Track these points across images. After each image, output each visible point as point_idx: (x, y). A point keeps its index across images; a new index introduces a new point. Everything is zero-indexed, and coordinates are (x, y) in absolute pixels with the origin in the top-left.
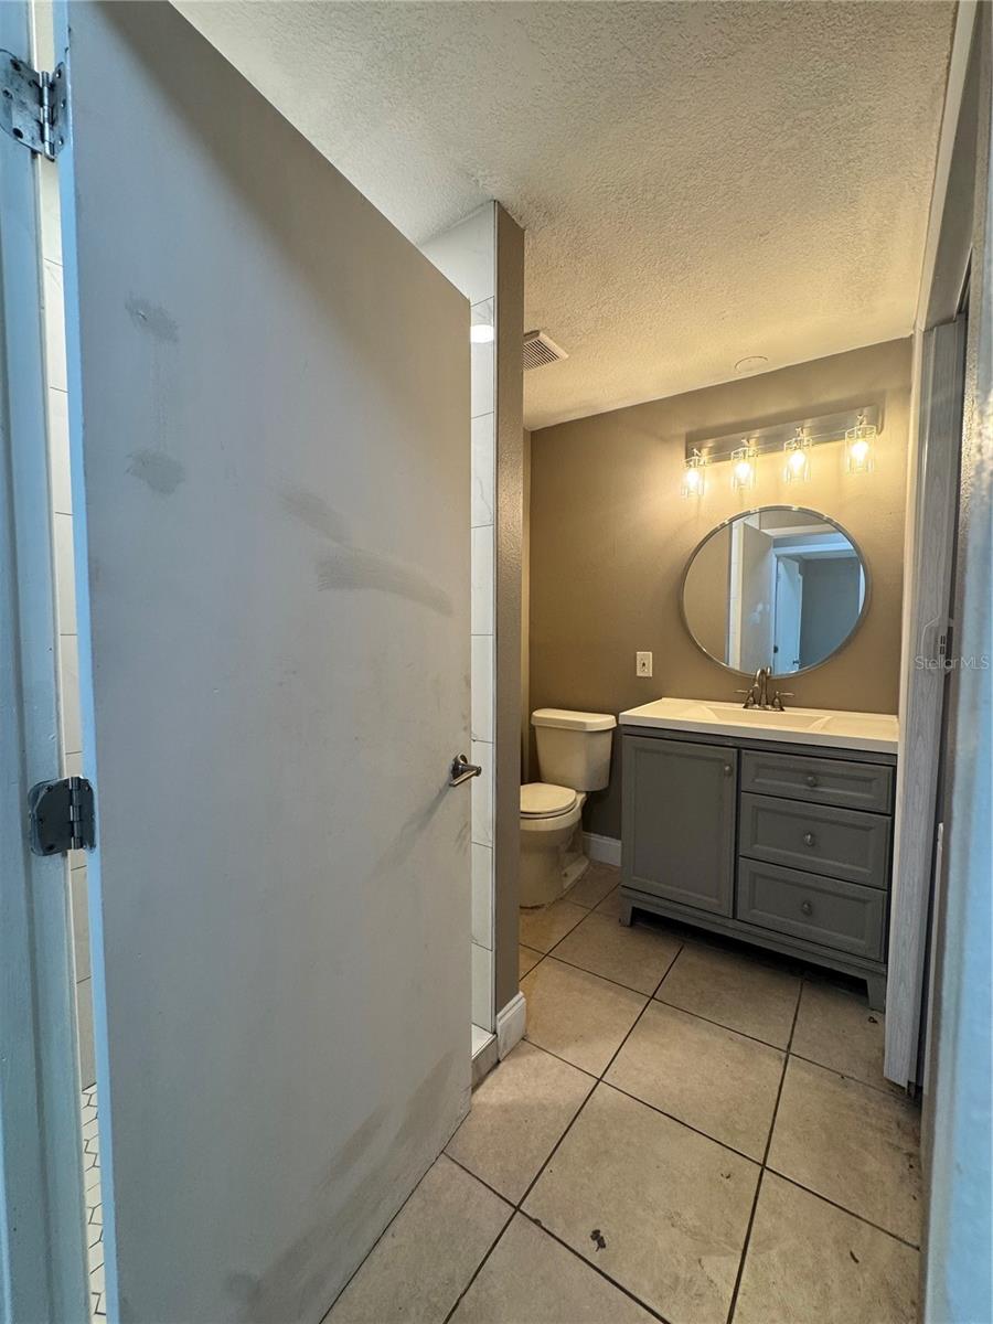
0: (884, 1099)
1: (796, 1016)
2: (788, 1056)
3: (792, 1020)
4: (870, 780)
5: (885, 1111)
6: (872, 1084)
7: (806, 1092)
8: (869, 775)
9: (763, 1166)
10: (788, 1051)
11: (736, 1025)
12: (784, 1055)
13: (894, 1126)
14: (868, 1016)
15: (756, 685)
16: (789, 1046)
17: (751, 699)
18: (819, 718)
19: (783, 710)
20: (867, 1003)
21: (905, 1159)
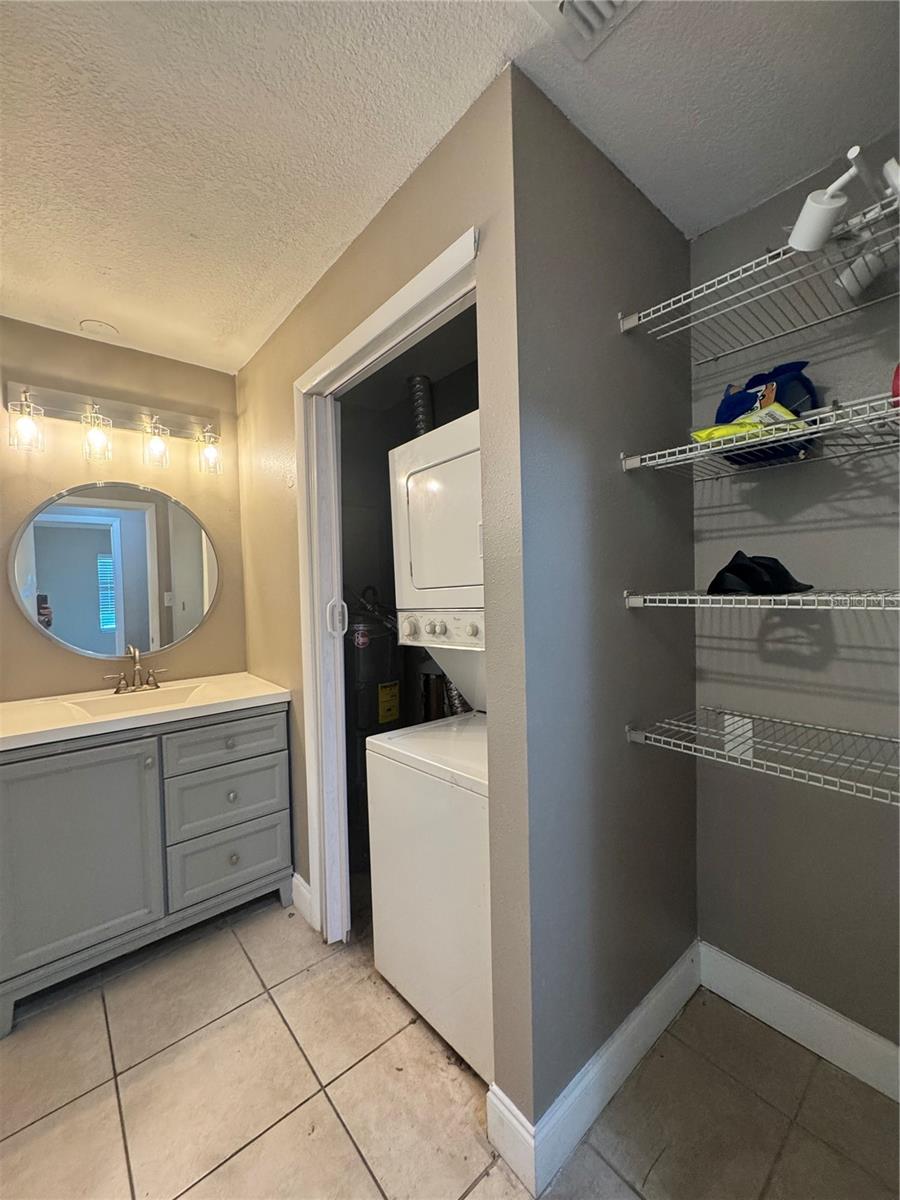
0: (335, 959)
1: (248, 958)
2: (269, 994)
3: (249, 964)
4: (271, 727)
5: (341, 965)
6: (324, 956)
7: (299, 1003)
8: (270, 724)
9: (323, 1088)
10: (267, 991)
11: (216, 1012)
12: (266, 996)
13: (351, 970)
14: (286, 916)
15: (138, 667)
16: (264, 986)
17: (123, 682)
18: (197, 687)
19: (158, 687)
20: (282, 905)
21: (369, 982)
